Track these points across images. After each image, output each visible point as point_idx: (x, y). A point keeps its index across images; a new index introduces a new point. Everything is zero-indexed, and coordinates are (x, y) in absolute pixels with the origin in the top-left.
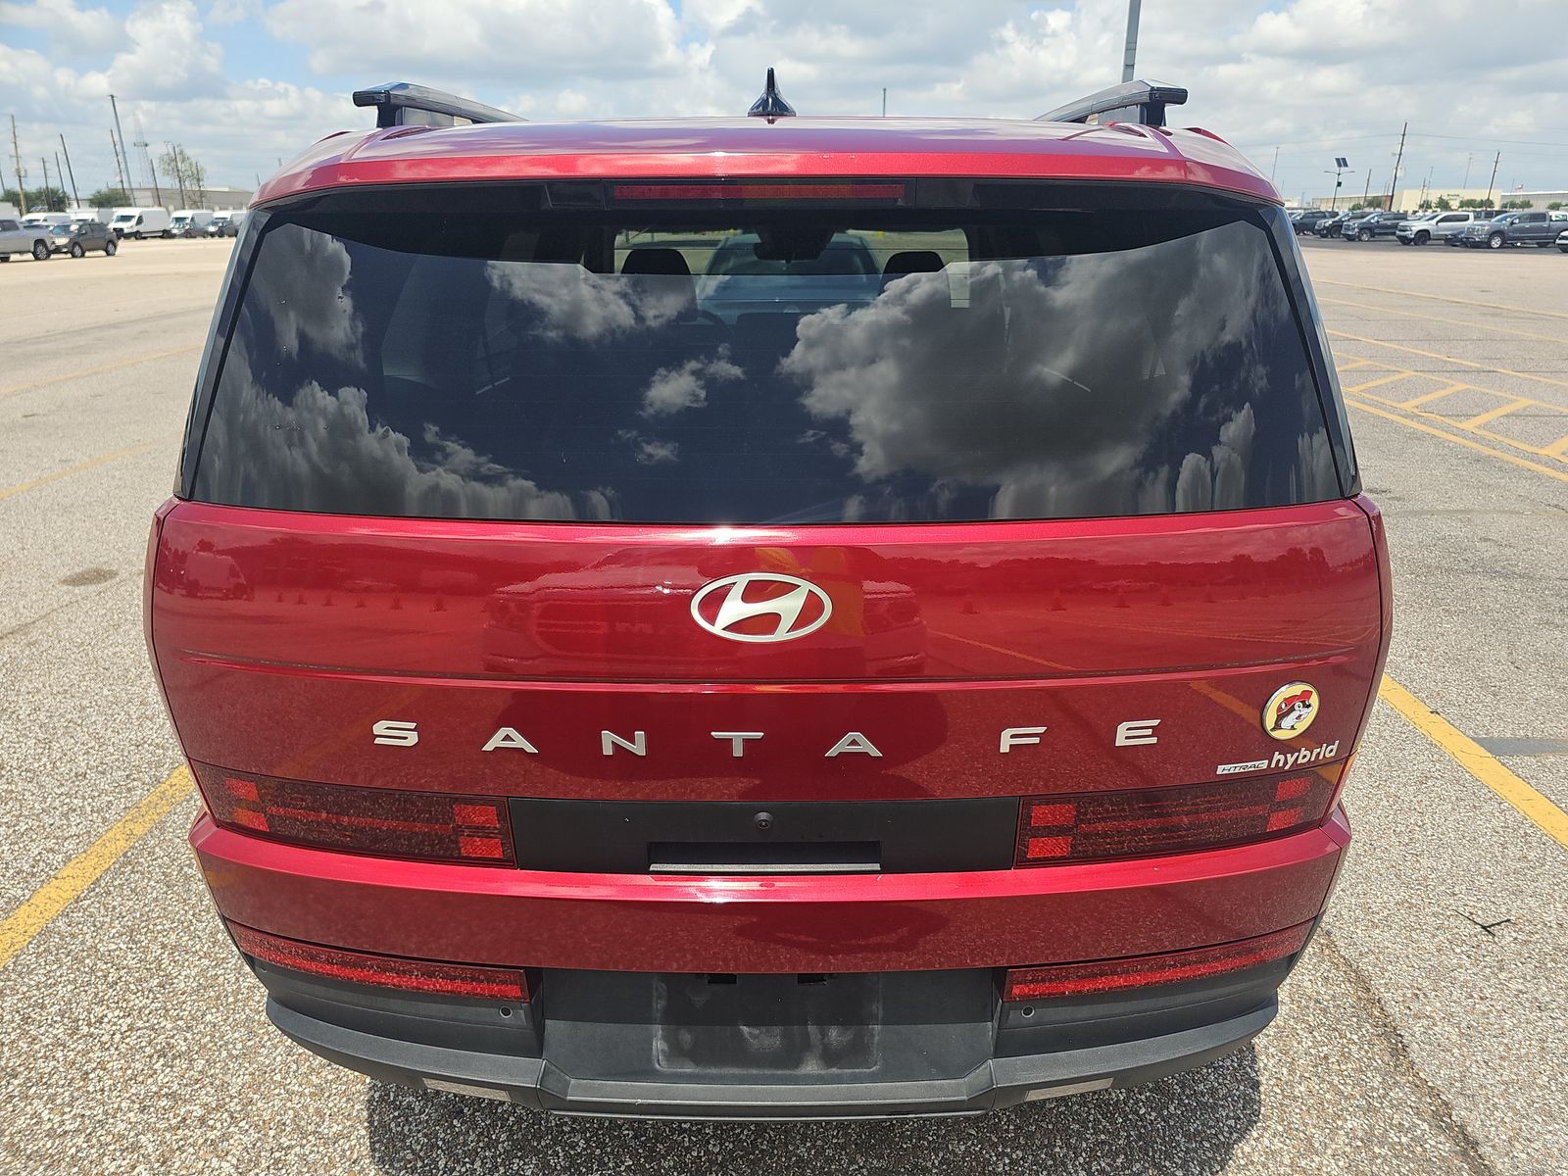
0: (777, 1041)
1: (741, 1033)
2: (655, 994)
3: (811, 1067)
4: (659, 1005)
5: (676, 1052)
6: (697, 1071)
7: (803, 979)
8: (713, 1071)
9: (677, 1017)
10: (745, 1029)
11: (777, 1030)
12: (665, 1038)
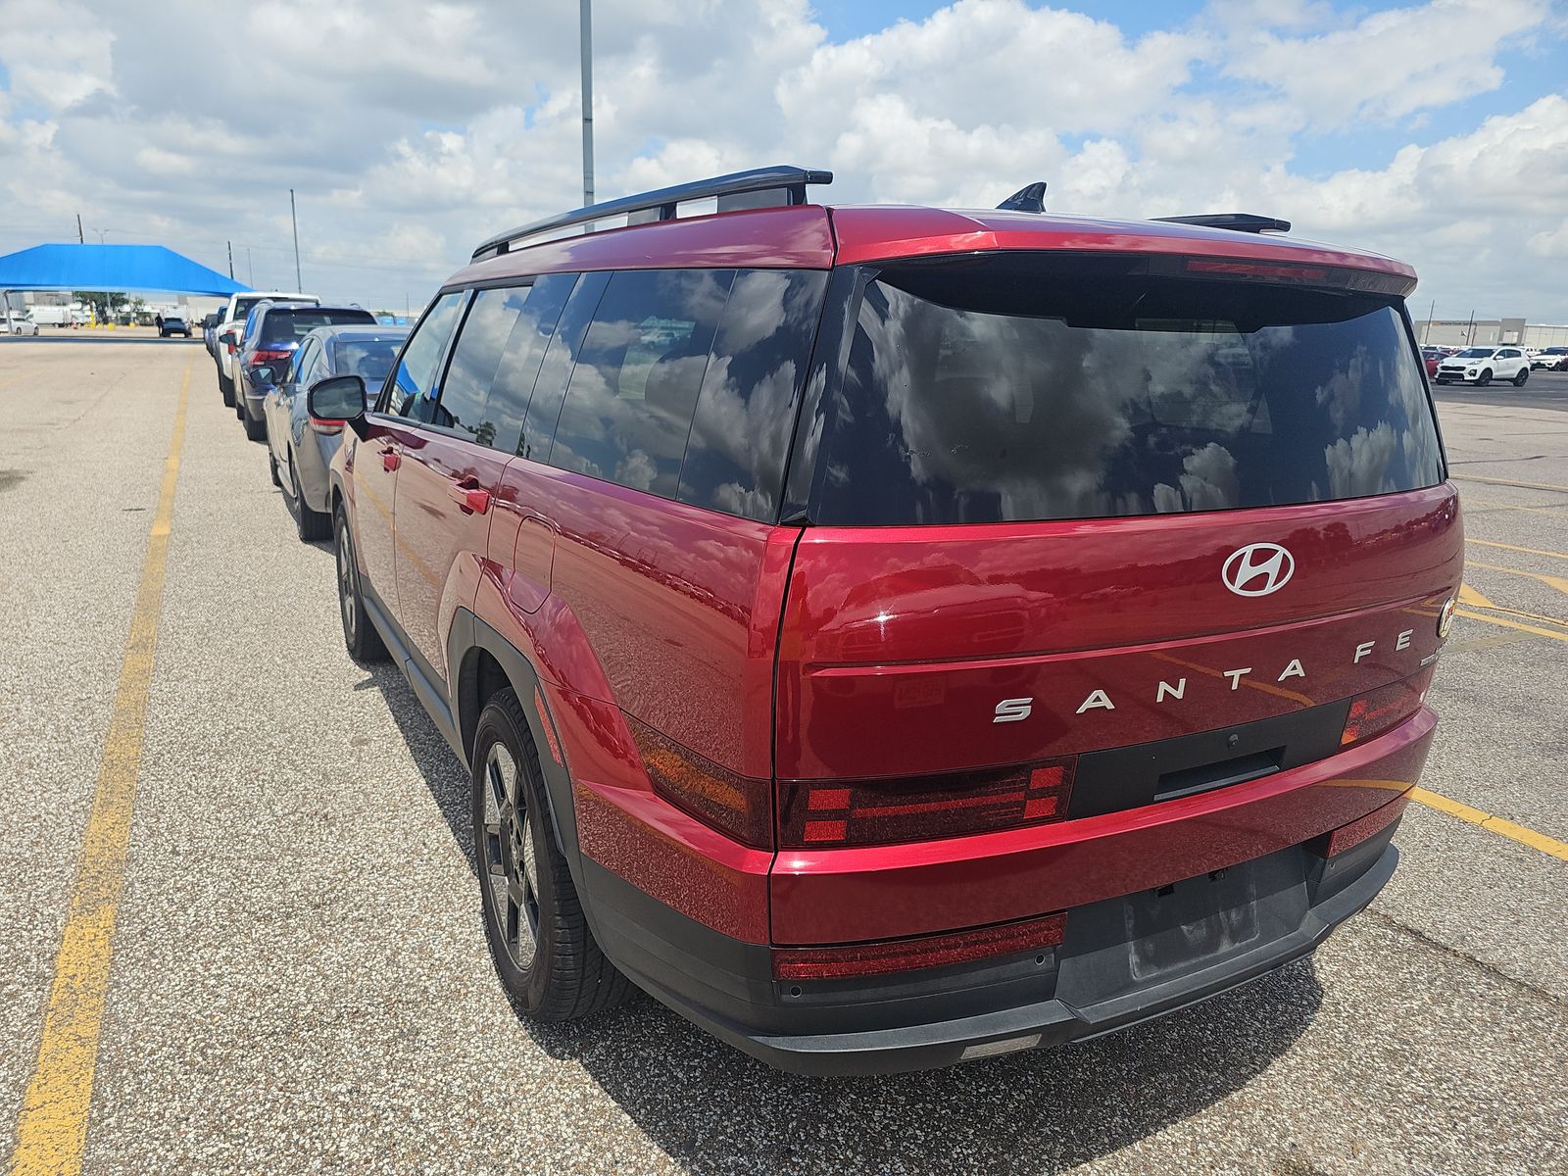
0: (1204, 931)
1: (1181, 930)
2: (1126, 916)
3: (1225, 947)
4: (1130, 924)
5: (1146, 961)
6: (1159, 973)
7: (1212, 876)
8: (1170, 969)
9: (1142, 932)
10: (1183, 927)
11: (1203, 922)
12: (1137, 952)
